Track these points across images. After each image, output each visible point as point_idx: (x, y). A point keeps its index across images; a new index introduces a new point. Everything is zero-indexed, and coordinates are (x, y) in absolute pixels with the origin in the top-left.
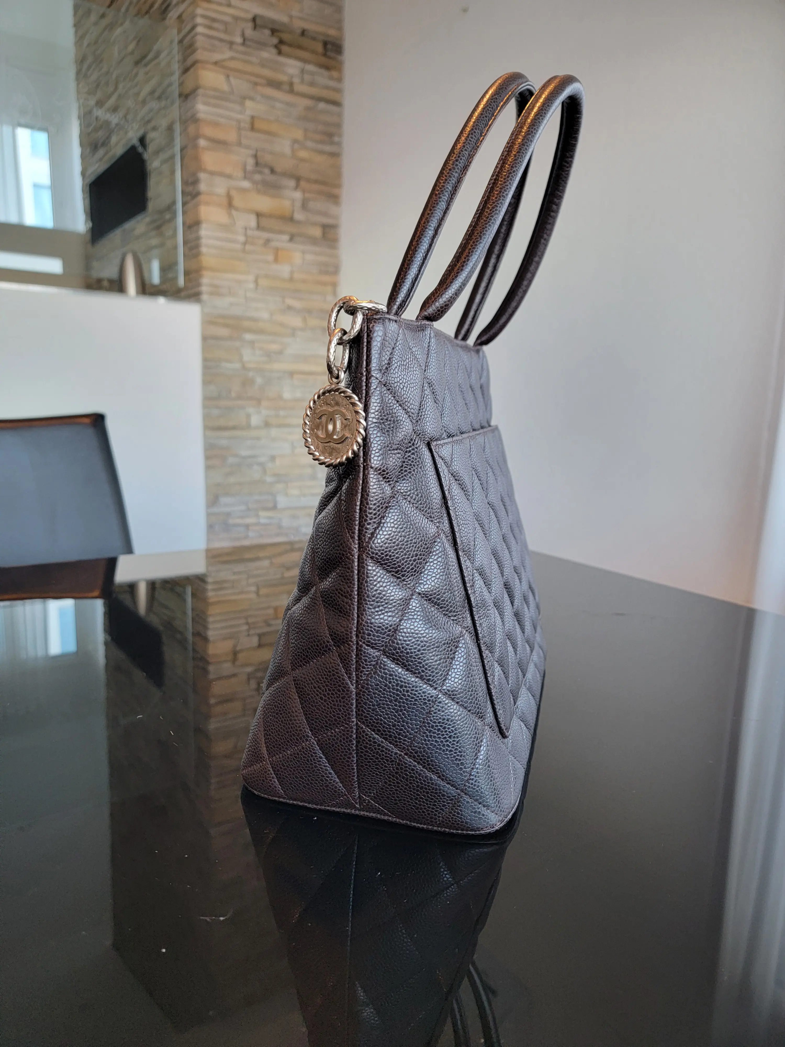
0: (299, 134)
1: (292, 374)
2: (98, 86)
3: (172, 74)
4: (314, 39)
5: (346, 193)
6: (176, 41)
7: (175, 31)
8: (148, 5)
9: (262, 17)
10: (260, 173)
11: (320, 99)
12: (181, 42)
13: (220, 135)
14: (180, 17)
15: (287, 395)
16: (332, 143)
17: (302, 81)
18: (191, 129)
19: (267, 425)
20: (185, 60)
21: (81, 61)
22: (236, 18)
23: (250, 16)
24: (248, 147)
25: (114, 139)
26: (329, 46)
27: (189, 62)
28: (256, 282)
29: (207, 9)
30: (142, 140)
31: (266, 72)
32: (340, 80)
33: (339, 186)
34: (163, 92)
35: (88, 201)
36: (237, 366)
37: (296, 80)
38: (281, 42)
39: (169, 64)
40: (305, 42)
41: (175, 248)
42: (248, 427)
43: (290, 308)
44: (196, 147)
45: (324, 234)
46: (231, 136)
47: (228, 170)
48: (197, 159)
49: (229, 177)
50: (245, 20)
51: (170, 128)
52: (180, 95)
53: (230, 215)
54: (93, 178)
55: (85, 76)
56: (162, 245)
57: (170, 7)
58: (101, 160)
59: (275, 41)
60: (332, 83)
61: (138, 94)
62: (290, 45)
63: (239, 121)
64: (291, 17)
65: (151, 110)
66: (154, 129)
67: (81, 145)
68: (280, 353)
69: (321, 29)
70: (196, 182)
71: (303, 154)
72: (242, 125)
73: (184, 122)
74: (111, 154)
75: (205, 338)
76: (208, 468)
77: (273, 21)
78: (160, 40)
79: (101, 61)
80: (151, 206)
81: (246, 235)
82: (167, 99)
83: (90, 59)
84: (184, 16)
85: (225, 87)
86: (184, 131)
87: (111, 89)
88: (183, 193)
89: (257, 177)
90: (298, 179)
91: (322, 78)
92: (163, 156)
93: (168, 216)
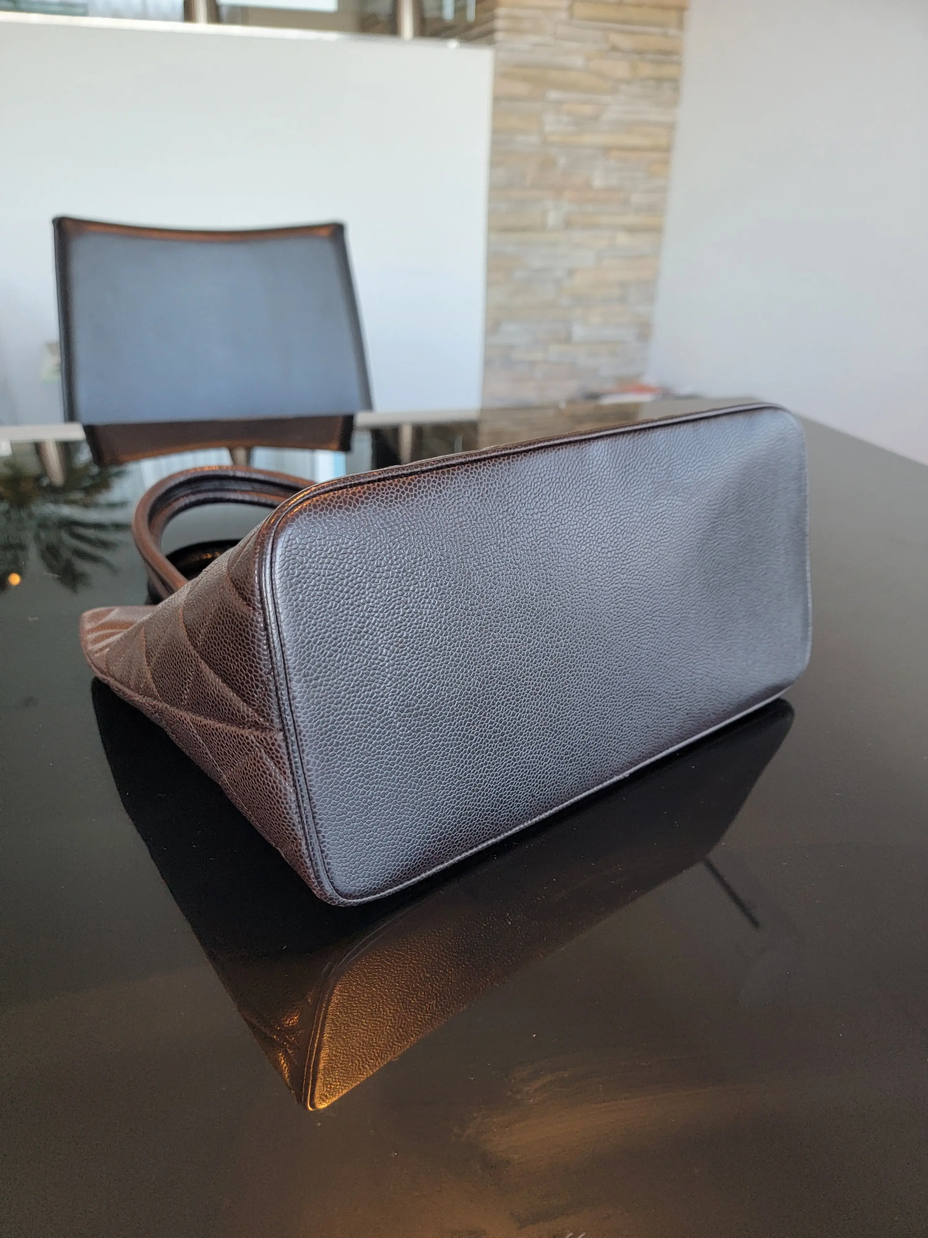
1: (606, 150)
15: (598, 183)
19: (568, 225)
36: (534, 139)
42: (542, 227)
43: (615, 48)
68: (595, 118)
75: (497, 99)
76: (490, 284)
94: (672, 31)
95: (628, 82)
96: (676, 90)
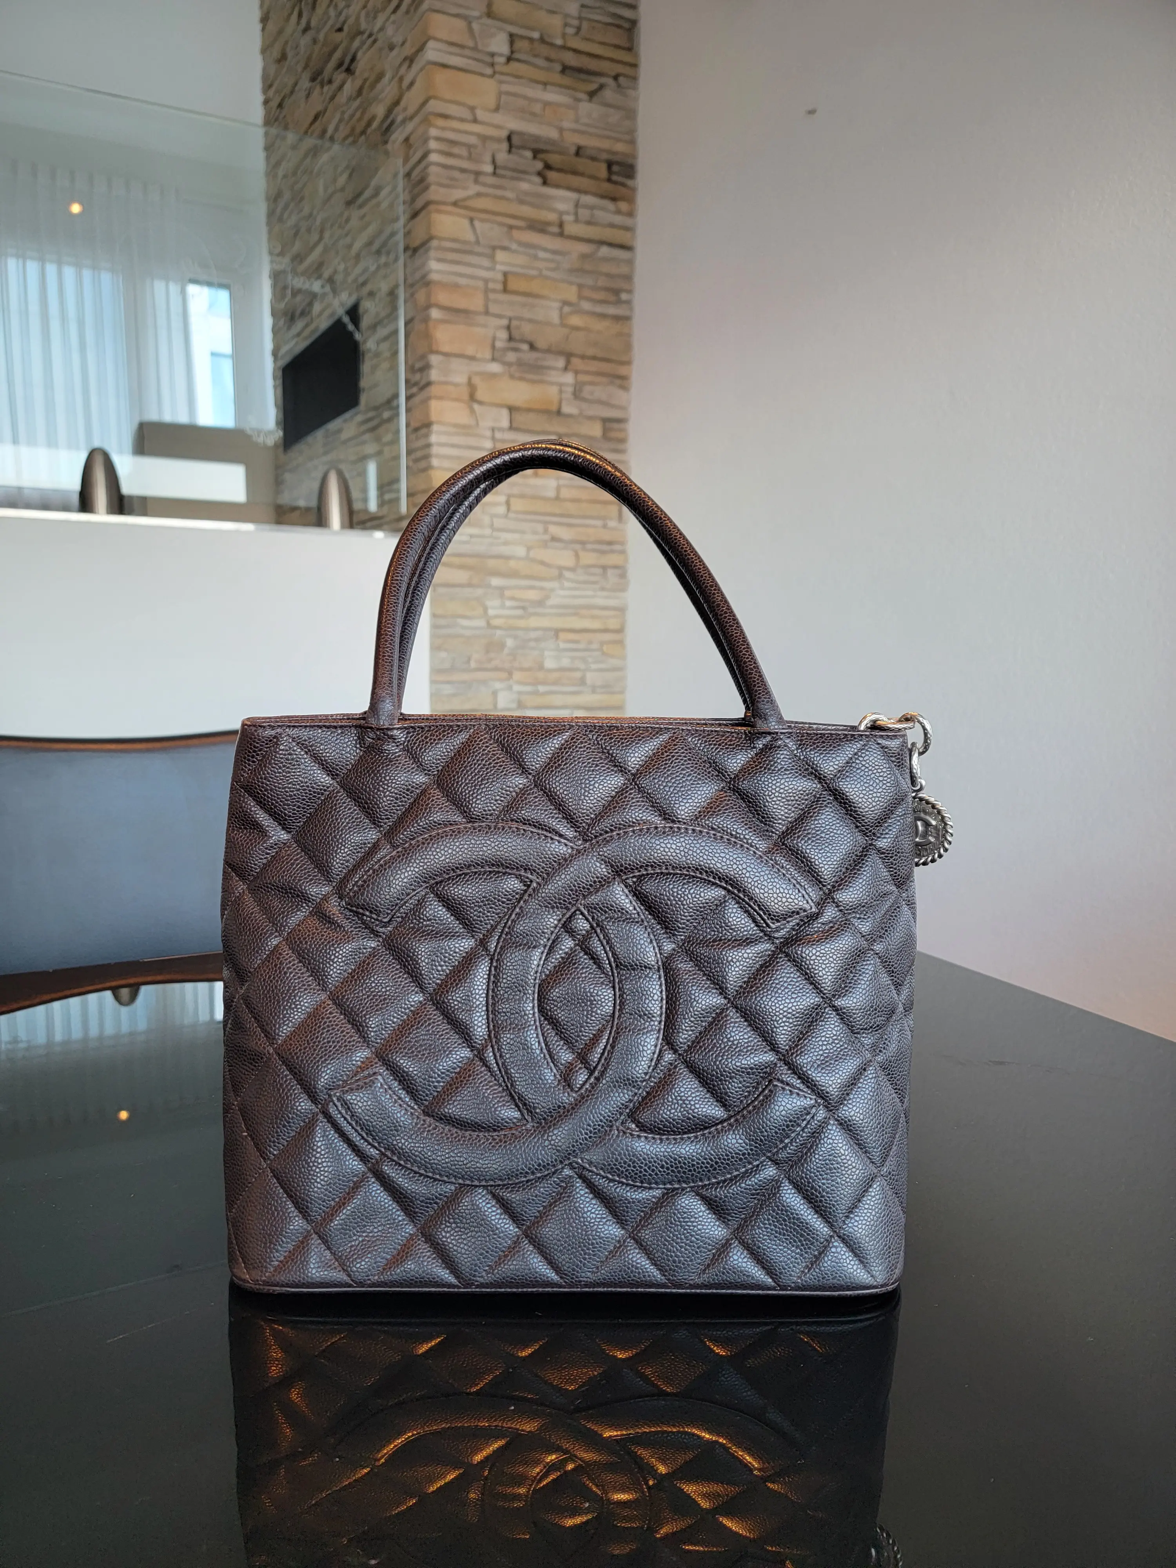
0: (571, 293)
1: (557, 632)
2: (296, 234)
3: (397, 219)
4: (593, 159)
5: (637, 373)
6: (402, 172)
7: (400, 161)
8: (363, 123)
9: (521, 134)
10: (516, 350)
11: (602, 243)
12: (408, 175)
13: (460, 302)
14: (407, 140)
15: (549, 664)
16: (619, 302)
17: (577, 220)
18: (421, 296)
19: (520, 706)
20: (413, 200)
21: (274, 198)
22: (484, 138)
23: (504, 134)
24: (500, 316)
25: (317, 307)
26: (615, 168)
27: (419, 203)
28: (508, 503)
29: (443, 129)
30: (354, 313)
31: (526, 211)
32: (631, 214)
33: (628, 363)
34: (384, 244)
35: (280, 391)
36: (480, 623)
37: (568, 218)
38: (548, 167)
39: (391, 206)
40: (582, 164)
41: (397, 458)
43: (554, 539)
44: (426, 320)
45: (605, 431)
46: (476, 303)
47: (470, 351)
48: (427, 336)
49: (472, 358)
50: (498, 140)
51: (392, 294)
52: (406, 249)
53: (472, 411)
54: (288, 359)
55: (281, 220)
56: (379, 453)
57: (394, 126)
58: (298, 335)
59: (539, 165)
60: (618, 219)
61: (350, 247)
62: (559, 170)
63: (486, 281)
64: (561, 130)
65: (365, 270)
66: (371, 294)
67: (274, 314)
68: (541, 603)
69: (605, 144)
70: (426, 367)
71: (575, 320)
72: (491, 285)
73: (410, 286)
74: (312, 327)
77: (537, 139)
78: (380, 172)
79: (302, 199)
80: (363, 399)
81: (493, 438)
82: (388, 253)
83: (287, 195)
84: (411, 141)
85: (470, 236)
86: (411, 298)
87: (315, 237)
88: (407, 381)
89: (511, 357)
90: (569, 356)
91: (606, 213)
92: (382, 332)
93: (386, 415)
94: (612, 524)
95: (572, 570)
96: (623, 575)
